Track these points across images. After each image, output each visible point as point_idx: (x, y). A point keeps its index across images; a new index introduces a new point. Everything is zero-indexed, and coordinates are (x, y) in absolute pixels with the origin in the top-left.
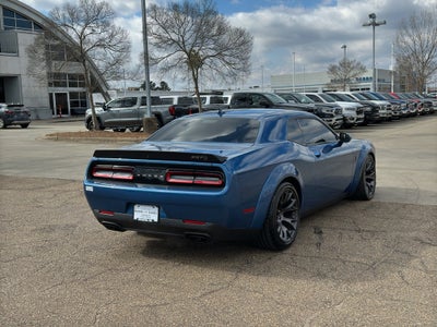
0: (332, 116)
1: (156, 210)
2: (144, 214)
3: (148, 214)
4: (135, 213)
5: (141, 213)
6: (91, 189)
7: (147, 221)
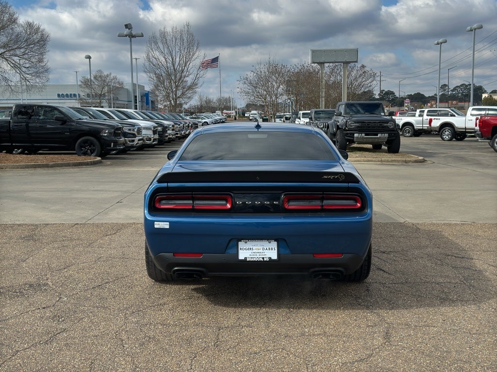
0: (134, 136)
1: (274, 245)
2: (254, 251)
3: (261, 251)
4: (240, 251)
5: (251, 251)
6: (166, 225)
7: (262, 259)
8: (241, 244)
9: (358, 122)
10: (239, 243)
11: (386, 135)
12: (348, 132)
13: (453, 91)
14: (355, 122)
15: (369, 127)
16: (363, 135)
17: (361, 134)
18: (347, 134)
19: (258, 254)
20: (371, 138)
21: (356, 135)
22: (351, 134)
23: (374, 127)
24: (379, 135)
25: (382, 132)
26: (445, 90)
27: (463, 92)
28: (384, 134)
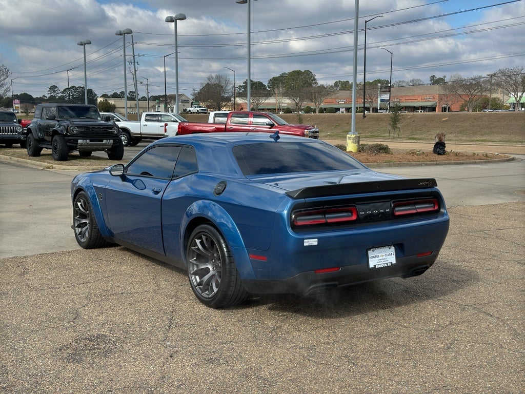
1: (393, 250)
2: (380, 258)
3: (384, 257)
4: (370, 260)
5: (377, 259)
6: (314, 242)
7: (386, 265)
8: (371, 254)
9: (81, 127)
10: (369, 251)
11: (112, 141)
12: (70, 138)
13: (63, 92)
14: (78, 127)
15: (94, 133)
16: (88, 141)
17: (86, 140)
18: (70, 140)
19: (383, 261)
20: (96, 145)
21: (80, 141)
22: (74, 140)
23: (98, 133)
24: (104, 141)
25: (107, 138)
26: (54, 92)
27: (73, 95)
28: (110, 140)
